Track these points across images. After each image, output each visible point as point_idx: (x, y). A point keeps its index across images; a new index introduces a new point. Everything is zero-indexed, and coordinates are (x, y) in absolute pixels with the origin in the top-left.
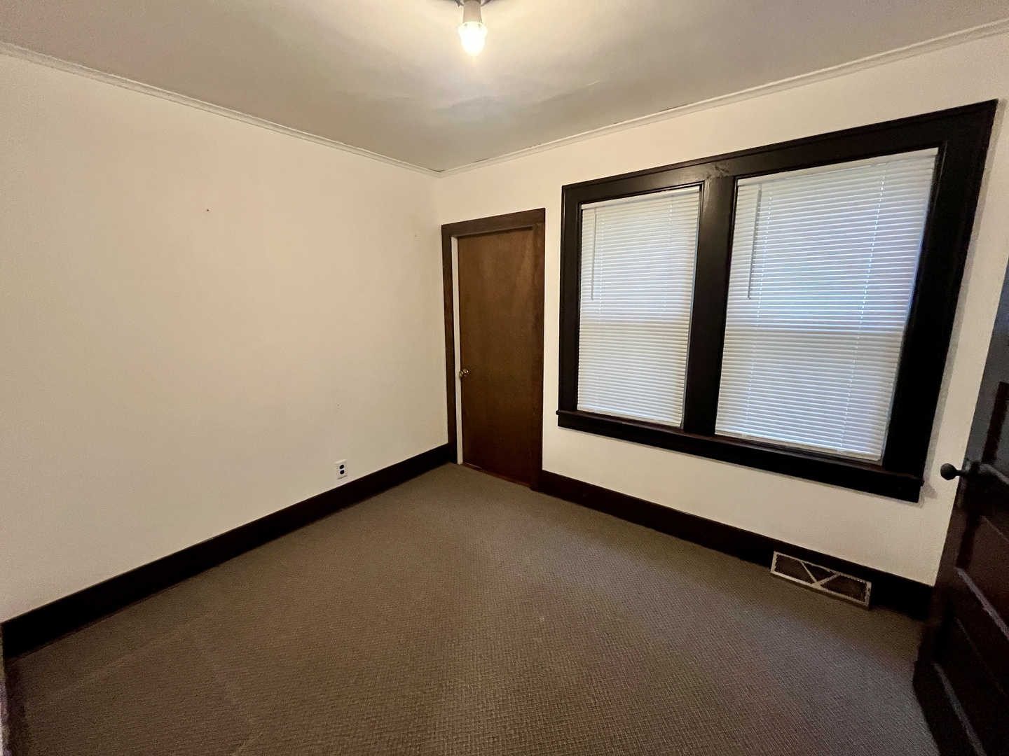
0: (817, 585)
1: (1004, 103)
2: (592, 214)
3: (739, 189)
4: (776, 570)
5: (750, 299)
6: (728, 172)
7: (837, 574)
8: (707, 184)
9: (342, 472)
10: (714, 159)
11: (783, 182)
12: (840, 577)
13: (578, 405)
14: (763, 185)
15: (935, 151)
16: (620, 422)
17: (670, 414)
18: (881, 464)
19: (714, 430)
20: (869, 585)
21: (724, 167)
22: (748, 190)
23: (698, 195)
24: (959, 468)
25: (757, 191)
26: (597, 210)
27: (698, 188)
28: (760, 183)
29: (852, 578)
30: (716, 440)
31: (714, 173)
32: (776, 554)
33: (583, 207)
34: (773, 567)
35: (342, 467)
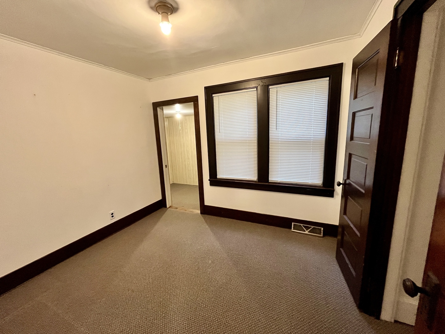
0: (307, 232)
1: (345, 64)
2: (218, 98)
3: (270, 89)
4: (293, 229)
5: (277, 130)
6: (265, 83)
7: (313, 227)
8: (259, 88)
9: (113, 216)
10: (260, 78)
11: (284, 87)
12: (314, 228)
13: (217, 176)
14: (278, 88)
15: (328, 78)
16: (234, 181)
17: (252, 176)
18: (322, 186)
19: (269, 180)
20: (322, 229)
21: (265, 82)
22: (273, 90)
23: (256, 91)
24: (341, 182)
25: (276, 90)
26: (219, 97)
27: (256, 89)
28: (277, 88)
29: (317, 227)
30: (270, 184)
31: (261, 84)
32: (293, 223)
33: (213, 95)
34: (292, 228)
35: (112, 214)
